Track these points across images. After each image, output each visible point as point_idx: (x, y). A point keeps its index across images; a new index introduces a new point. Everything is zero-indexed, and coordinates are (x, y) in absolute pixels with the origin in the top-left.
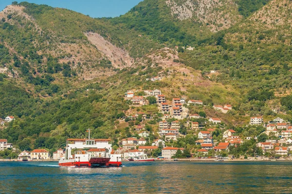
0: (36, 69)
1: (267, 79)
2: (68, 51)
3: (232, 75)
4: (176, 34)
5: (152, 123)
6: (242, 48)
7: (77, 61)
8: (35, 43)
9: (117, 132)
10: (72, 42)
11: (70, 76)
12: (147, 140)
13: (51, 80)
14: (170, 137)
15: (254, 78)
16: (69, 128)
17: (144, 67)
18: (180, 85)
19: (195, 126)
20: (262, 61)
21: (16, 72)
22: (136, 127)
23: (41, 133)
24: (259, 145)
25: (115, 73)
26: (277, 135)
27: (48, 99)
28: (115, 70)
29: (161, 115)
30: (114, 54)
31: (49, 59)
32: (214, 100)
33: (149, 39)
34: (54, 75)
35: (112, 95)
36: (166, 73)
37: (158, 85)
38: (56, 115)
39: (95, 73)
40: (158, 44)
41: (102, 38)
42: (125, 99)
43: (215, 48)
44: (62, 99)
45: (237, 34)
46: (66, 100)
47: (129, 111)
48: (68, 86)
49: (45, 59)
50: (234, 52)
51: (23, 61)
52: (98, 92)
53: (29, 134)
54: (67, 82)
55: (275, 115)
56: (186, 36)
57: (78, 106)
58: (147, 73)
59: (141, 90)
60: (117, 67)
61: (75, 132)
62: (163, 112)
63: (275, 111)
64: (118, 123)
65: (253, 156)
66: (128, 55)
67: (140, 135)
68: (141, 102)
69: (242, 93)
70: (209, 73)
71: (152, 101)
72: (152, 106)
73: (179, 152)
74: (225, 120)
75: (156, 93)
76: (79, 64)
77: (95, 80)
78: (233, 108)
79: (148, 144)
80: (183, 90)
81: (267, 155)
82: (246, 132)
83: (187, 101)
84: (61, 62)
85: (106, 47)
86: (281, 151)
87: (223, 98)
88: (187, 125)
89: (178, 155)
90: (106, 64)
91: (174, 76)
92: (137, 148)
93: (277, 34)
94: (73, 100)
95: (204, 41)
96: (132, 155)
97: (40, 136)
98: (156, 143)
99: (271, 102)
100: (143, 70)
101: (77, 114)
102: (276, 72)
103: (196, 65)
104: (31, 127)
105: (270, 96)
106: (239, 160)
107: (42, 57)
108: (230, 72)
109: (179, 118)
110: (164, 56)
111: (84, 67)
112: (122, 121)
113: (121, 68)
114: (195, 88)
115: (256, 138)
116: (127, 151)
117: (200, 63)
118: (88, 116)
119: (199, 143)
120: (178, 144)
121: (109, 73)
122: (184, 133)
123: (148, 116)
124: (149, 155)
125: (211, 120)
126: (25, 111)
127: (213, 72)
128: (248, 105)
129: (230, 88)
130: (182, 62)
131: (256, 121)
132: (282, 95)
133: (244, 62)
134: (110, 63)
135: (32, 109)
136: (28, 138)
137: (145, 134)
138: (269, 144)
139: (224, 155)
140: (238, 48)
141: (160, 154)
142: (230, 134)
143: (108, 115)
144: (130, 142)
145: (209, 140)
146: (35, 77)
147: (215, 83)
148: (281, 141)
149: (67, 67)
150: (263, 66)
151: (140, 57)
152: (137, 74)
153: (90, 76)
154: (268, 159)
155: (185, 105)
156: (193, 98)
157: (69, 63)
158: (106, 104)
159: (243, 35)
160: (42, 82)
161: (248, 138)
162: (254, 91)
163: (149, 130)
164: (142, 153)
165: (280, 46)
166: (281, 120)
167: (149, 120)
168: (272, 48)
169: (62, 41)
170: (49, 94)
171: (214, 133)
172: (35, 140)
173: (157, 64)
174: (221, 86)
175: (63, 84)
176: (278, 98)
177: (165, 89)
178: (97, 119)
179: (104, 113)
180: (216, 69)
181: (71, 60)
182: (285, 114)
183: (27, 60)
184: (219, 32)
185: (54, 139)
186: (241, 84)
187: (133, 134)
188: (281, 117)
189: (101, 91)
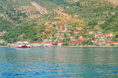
0: (13, 15)
1: (95, 18)
2: (25, 8)
3: (83, 17)
4: (63, 2)
5: (54, 33)
6: (86, 7)
7: (28, 12)
8: (13, 6)
9: (42, 37)
10: (26, 5)
11: (25, 17)
12: (52, 39)
13: (19, 18)
14: (61, 38)
15: (90, 18)
16: (25, 35)
17: (51, 14)
18: (64, 20)
19: (69, 34)
20: (93, 12)
21: (6, 16)
22: (48, 35)
23: (15, 37)
24: (92, 41)
25: (41, 16)
26: (99, 38)
27: (18, 25)
28: (41, 15)
29: (57, 31)
30: (41, 9)
31: (18, 11)
32: (76, 25)
33: (53, 4)
34: (20, 17)
35: (40, 23)
36: (59, 16)
37: (57, 20)
38: (21, 30)
39: (34, 16)
40: (56, 6)
41: (37, 4)
42: (45, 25)
43: (77, 7)
44: (22, 25)
45: (84, 2)
46: (24, 26)
47: (46, 29)
48: (25, 20)
49: (17, 11)
50: (83, 9)
51: (9, 12)
52: (35, 23)
53: (11, 37)
54: (24, 19)
55: (98, 31)
56: (66, 3)
57: (28, 27)
58: (52, 16)
59: (50, 22)
60: (42, 14)
61: (27, 37)
62: (58, 30)
63: (98, 29)
64: (42, 33)
65: (90, 45)
66: (46, 10)
67: (50, 37)
68: (50, 26)
69: (86, 23)
70: (74, 16)
71: (54, 26)
72: (54, 28)
73: (64, 44)
74: (80, 32)
75: (55, 23)
76: (29, 13)
77: (34, 18)
78: (83, 28)
79: (53, 41)
80: (65, 22)
81: (95, 45)
82: (87, 37)
83: (66, 26)
84: (22, 12)
85: (38, 7)
86: (100, 44)
87: (79, 25)
88: (66, 34)
89: (63, 45)
90: (38, 13)
91: (62, 17)
92: (49, 42)
93: (98, 2)
94: (26, 25)
95: (73, 5)
96: (47, 45)
97: (15, 38)
98: (56, 40)
99: (97, 26)
100: (51, 15)
101: (28, 30)
102: (98, 16)
103: (70, 13)
104: (12, 35)
105: (96, 24)
106: (85, 46)
107: (16, 11)
108: (82, 15)
109: (64, 31)
110: (58, 10)
111: (30, 14)
112: (43, 33)
113: (43, 14)
114: (69, 21)
115: (91, 39)
116: (45, 43)
117: (71, 12)
118: (32, 31)
119: (71, 41)
120: (64, 41)
121: (39, 16)
122: (65, 37)
123: (53, 31)
124: (53, 45)
125: (75, 32)
126: (10, 29)
127: (76, 15)
128: (88, 27)
129: (82, 21)
130: (65, 12)
131: (91, 33)
132: (100, 24)
133: (87, 12)
134: (39, 12)
135: (12, 29)
136: (11, 39)
137: (52, 37)
138: (96, 41)
139: (80, 45)
140: (85, 7)
141: (57, 44)
142: (82, 37)
143: (39, 30)
144: (46, 40)
145: (74, 39)
146: (13, 17)
147: (76, 19)
148: (100, 40)
149: (24, 14)
150: (94, 13)
151: (50, 10)
152: (49, 16)
153: (32, 17)
154: (95, 46)
155: (66, 27)
156: (68, 25)
157: (25, 12)
158: (38, 27)
159: (86, 3)
160: (16, 19)
161: (88, 39)
162: (90, 22)
163: (53, 36)
164: (51, 44)
165: (99, 6)
166: (100, 33)
167: (53, 32)
168: (97, 7)
169: (23, 5)
170: (18, 23)
171: (76, 37)
172: (13, 39)
173: (56, 13)
174: (79, 21)
175: (23, 20)
176: (99, 24)
177: (59, 21)
178: (35, 32)
179: (37, 30)
180: (77, 14)
181: (26, 11)
182: (101, 30)
183: (10, 11)
184: (78, 1)
185: (20, 39)
186: (86, 20)
187: (47, 37)
188: (100, 31)
189: (36, 22)
